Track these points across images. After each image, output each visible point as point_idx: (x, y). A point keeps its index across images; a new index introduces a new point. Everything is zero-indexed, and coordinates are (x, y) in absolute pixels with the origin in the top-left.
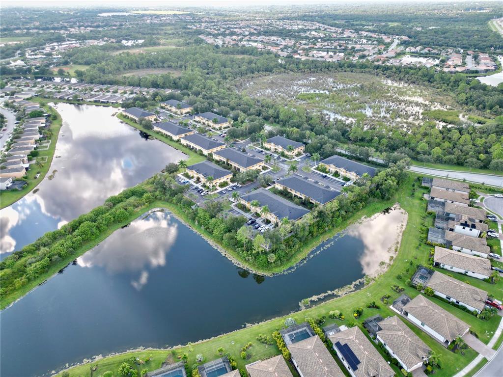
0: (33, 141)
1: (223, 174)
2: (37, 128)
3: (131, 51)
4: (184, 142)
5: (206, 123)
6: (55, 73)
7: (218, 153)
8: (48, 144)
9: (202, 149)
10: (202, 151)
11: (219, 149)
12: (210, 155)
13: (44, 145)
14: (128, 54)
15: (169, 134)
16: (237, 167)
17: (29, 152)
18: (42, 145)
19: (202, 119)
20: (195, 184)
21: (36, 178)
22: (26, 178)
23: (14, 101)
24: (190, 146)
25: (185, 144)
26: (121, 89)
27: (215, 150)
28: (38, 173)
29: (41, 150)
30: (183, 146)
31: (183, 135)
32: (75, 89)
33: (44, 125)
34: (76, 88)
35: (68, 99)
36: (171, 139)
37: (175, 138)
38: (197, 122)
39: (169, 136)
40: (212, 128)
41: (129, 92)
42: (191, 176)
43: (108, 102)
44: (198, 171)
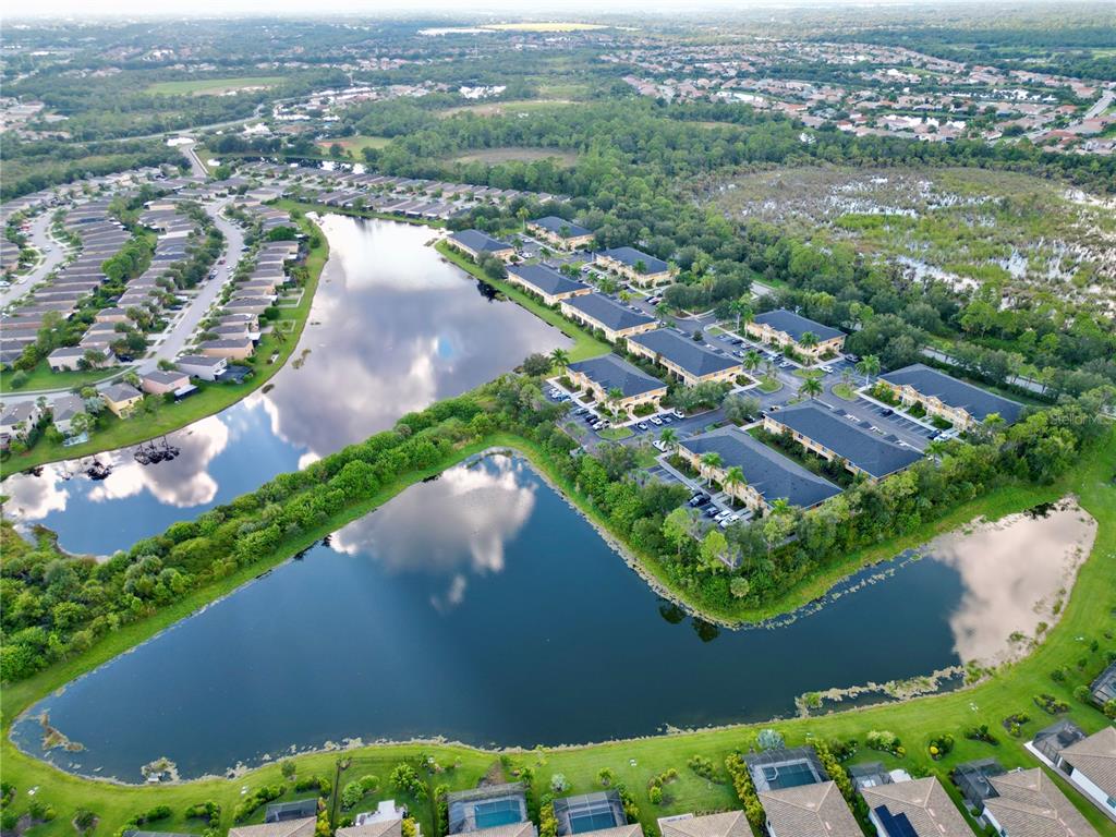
0: (272, 287)
1: (646, 387)
2: (282, 262)
3: (477, 110)
4: (567, 310)
5: (620, 271)
6: (323, 153)
7: (638, 339)
8: (299, 297)
9: (605, 328)
10: (604, 333)
11: (641, 329)
12: (622, 341)
13: (292, 297)
14: (470, 116)
15: (537, 290)
16: (679, 372)
17: (261, 309)
18: (287, 298)
19: (611, 262)
20: (581, 403)
21: (270, 362)
22: (251, 360)
23: (244, 206)
24: (580, 320)
25: (570, 316)
26: (449, 190)
27: (632, 331)
28: (276, 352)
29: (284, 306)
30: (566, 318)
31: (567, 295)
32: (359, 187)
33: (294, 257)
34: (361, 184)
35: (344, 206)
36: (541, 302)
37: (550, 300)
38: (600, 267)
39: (538, 295)
40: (632, 284)
41: (463, 197)
42: (576, 384)
43: (420, 215)
44: (592, 376)
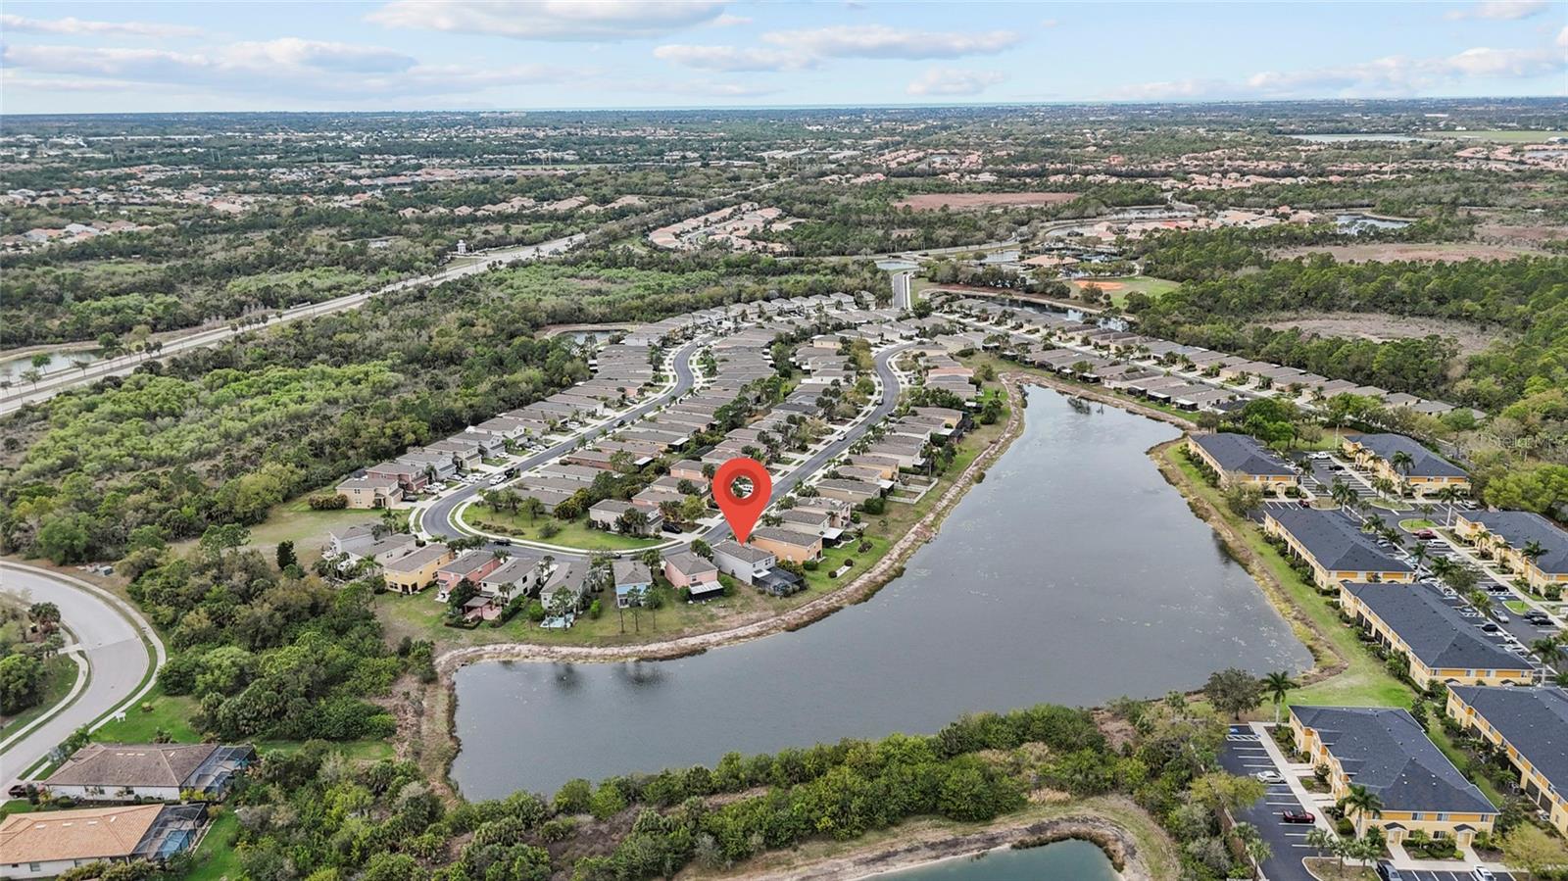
0: (888, 471)
2: (926, 437)
3: (1341, 255)
4: (1347, 600)
5: (1498, 553)
6: (1072, 295)
7: (1475, 697)
8: (923, 490)
10: (1407, 664)
12: (1435, 692)
13: (913, 488)
14: (1327, 262)
15: (1307, 556)
16: (1543, 789)
17: (859, 498)
18: (909, 488)
19: (1485, 535)
20: (1299, 791)
21: (833, 575)
22: (811, 567)
23: (923, 354)
24: (1369, 627)
25: (1352, 615)
26: (1237, 364)
27: (1468, 679)
28: (849, 563)
29: (897, 499)
30: (1344, 618)
31: (1361, 578)
32: (1096, 346)
33: (948, 432)
34: (1101, 343)
35: (1059, 371)
36: (1309, 580)
37: (1324, 578)
38: (1458, 539)
39: (1306, 564)
40: (1517, 583)
41: (1255, 381)
42: (1301, 749)
43: (1167, 400)
